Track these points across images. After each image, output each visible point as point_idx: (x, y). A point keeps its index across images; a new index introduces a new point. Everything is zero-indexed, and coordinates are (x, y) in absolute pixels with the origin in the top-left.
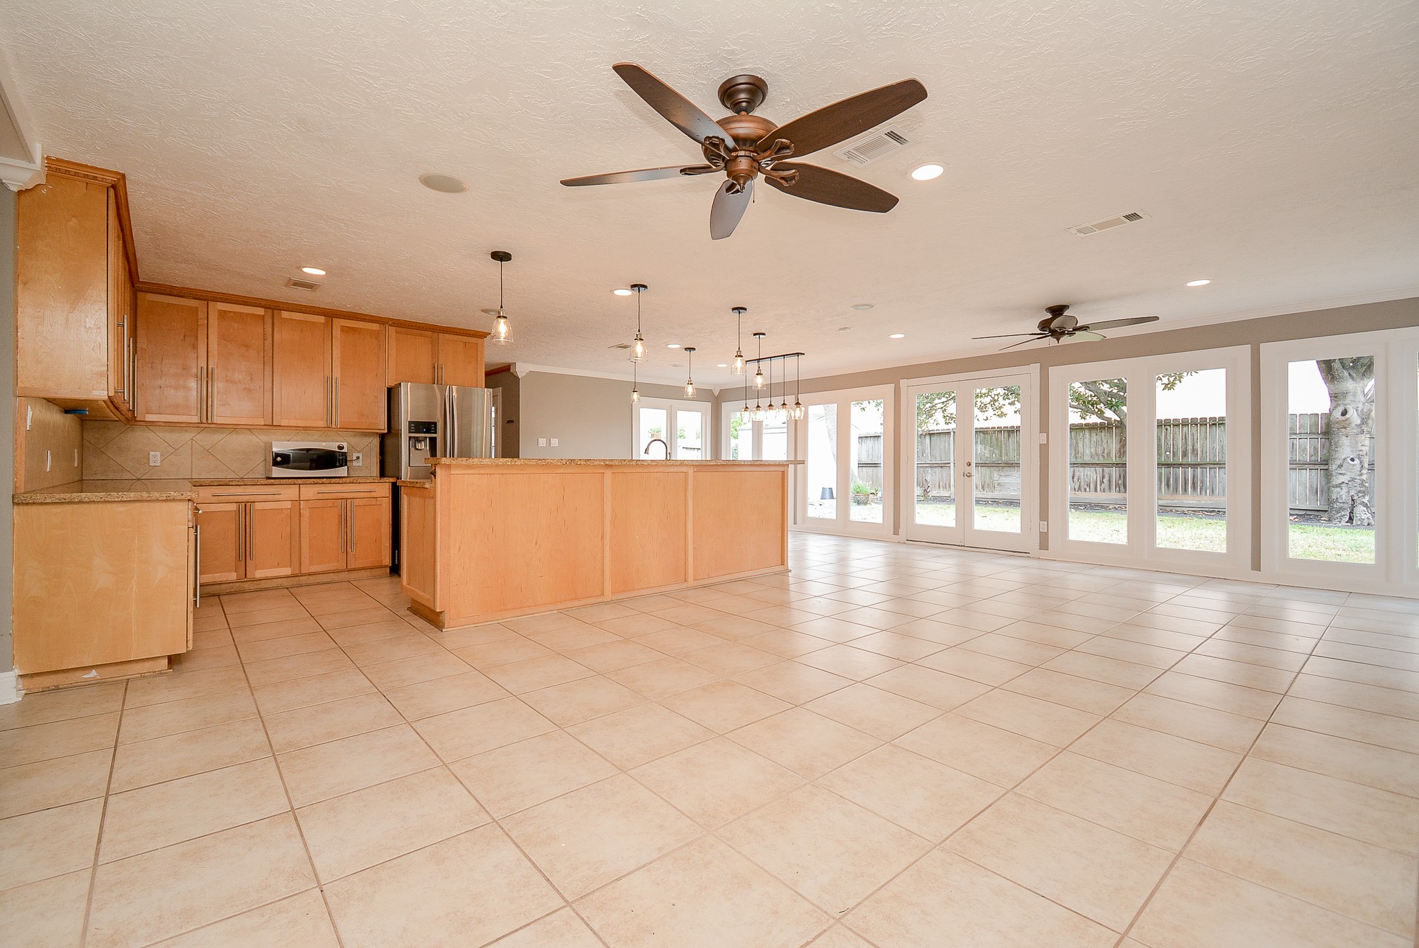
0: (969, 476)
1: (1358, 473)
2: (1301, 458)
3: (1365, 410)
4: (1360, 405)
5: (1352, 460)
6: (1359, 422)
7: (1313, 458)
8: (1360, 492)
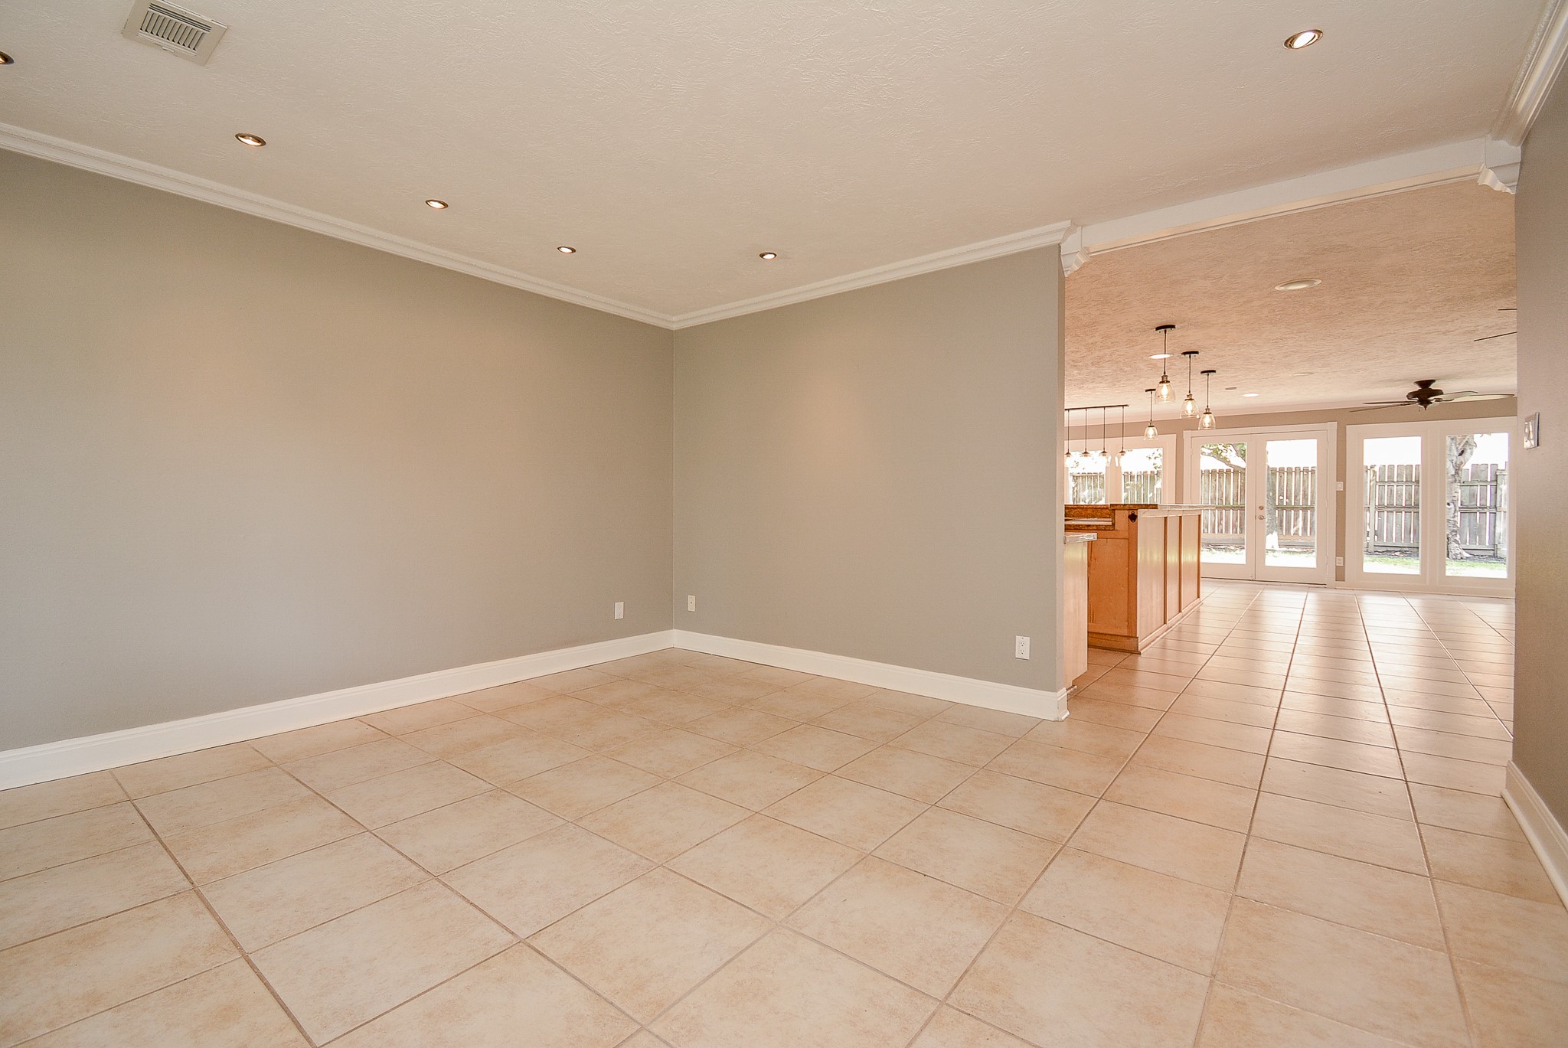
0: (1262, 518)
1: (1452, 515)
2: (1398, 503)
3: (1458, 463)
4: (1455, 458)
5: (1449, 504)
6: (1453, 473)
7: (1408, 503)
8: (1453, 531)
